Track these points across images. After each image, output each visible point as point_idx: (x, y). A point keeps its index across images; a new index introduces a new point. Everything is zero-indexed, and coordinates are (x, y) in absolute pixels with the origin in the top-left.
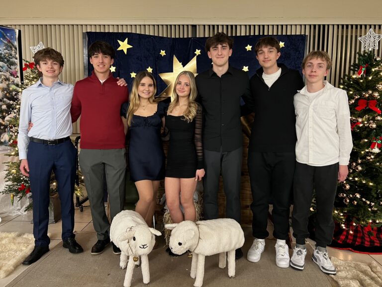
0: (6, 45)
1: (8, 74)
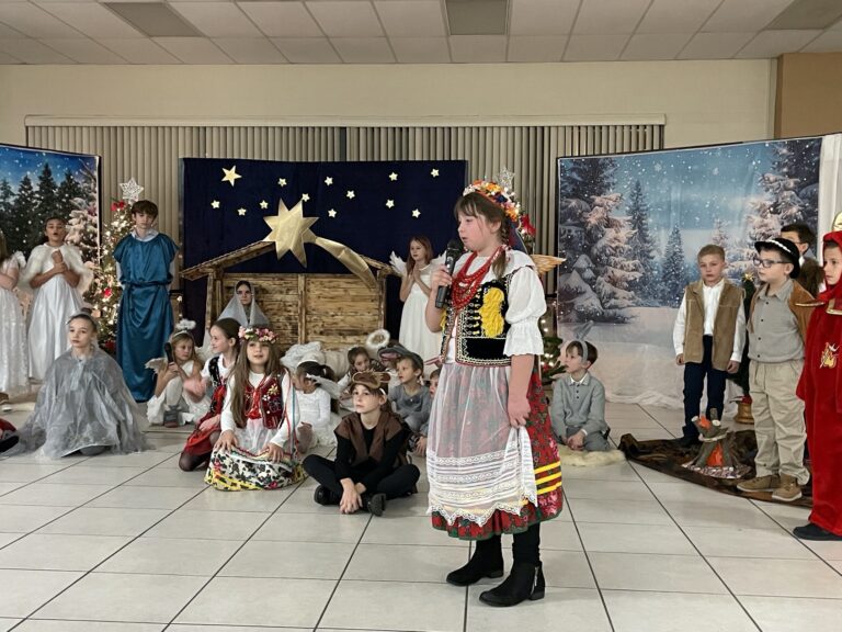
0: (86, 177)
1: (86, 212)
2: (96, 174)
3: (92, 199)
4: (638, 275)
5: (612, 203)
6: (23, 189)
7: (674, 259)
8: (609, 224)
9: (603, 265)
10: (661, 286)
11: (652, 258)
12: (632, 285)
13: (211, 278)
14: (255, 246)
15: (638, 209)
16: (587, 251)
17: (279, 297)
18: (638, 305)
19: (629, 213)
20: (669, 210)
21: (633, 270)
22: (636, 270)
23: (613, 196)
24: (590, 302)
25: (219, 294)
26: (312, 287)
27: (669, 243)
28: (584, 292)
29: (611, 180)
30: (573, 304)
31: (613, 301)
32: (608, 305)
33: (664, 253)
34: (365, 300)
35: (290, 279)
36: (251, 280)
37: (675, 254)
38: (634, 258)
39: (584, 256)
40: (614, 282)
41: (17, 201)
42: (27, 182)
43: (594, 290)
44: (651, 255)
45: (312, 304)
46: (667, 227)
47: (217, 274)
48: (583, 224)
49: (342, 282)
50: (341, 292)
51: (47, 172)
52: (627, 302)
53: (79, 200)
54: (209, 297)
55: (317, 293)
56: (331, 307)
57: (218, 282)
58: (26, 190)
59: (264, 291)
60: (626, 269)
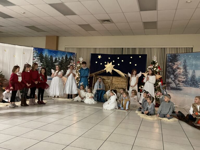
0: (73, 57)
1: (73, 63)
2: (75, 56)
3: (74, 61)
4: (185, 80)
5: (179, 64)
6: (62, 59)
7: (193, 77)
8: (178, 68)
9: (177, 77)
10: (190, 82)
11: (188, 76)
12: (183, 82)
13: (94, 76)
14: (102, 70)
15: (185, 65)
16: (173, 74)
17: (107, 81)
18: (184, 86)
19: (183, 66)
20: (192, 66)
21: (183, 79)
22: (184, 79)
23: (179, 62)
24: (173, 85)
25: (95, 80)
26: (113, 79)
27: (192, 73)
28: (172, 83)
29: (179, 59)
30: (169, 85)
31: (179, 85)
32: (177, 86)
33: (191, 75)
34: (124, 82)
35: (109, 77)
36: (102, 77)
37: (194, 75)
38: (184, 76)
39: (172, 75)
40: (179, 81)
41: (61, 61)
42: (63, 57)
43: (174, 83)
44: (188, 75)
45: (113, 82)
46: (192, 69)
47: (95, 76)
48: (172, 68)
49: (119, 78)
50: (119, 80)
51: (67, 56)
52: (182, 86)
53: (72, 61)
54: (93, 80)
55: (114, 80)
56: (117, 83)
57: (95, 77)
58: (63, 59)
59: (104, 79)
60: (182, 78)
